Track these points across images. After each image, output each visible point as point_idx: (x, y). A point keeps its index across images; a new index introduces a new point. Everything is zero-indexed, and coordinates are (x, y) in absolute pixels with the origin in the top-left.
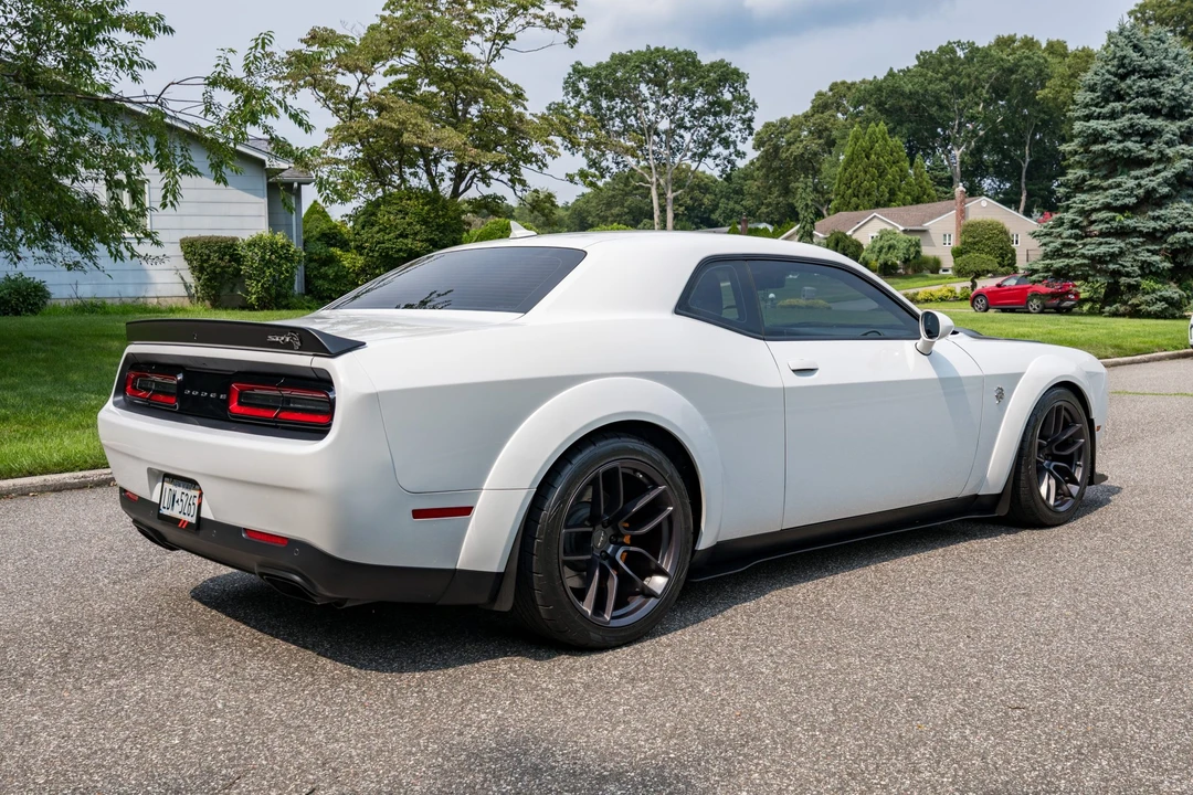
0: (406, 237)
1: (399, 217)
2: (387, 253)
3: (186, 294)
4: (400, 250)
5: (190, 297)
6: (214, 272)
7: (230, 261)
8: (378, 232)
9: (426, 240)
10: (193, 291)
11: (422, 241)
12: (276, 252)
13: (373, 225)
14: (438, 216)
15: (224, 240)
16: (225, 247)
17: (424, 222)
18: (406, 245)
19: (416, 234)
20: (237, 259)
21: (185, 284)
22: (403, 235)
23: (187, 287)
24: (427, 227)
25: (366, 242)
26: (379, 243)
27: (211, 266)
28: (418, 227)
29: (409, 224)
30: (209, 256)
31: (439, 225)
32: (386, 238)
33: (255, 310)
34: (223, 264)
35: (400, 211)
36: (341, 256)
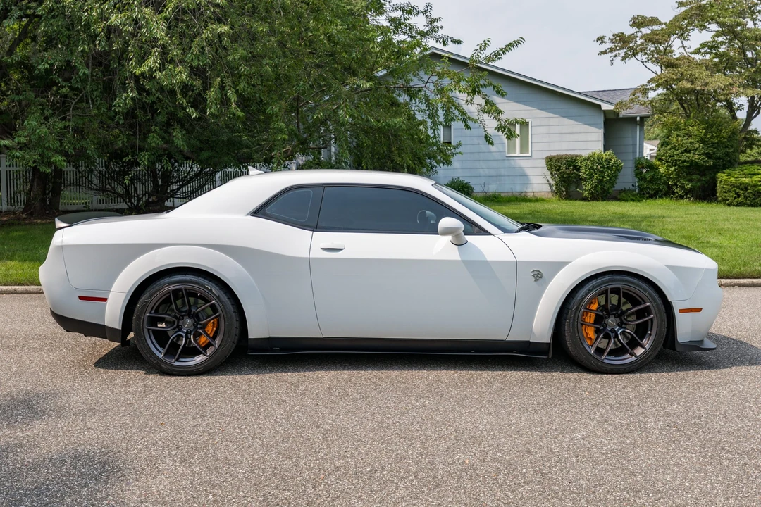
0: (689, 152)
1: (685, 138)
2: (676, 163)
3: (550, 190)
4: (685, 161)
5: (552, 192)
6: (563, 177)
7: (573, 170)
8: (670, 149)
9: (703, 154)
10: (554, 188)
11: (700, 155)
12: (601, 164)
13: (668, 145)
14: (712, 137)
15: (571, 157)
16: (571, 161)
17: (702, 141)
18: (689, 158)
19: (696, 150)
20: (578, 169)
21: (550, 184)
22: (687, 151)
23: (551, 186)
24: (704, 144)
25: (663, 156)
26: (670, 156)
27: (561, 173)
28: (697, 145)
29: (691, 143)
30: (560, 167)
31: (713, 143)
32: (675, 153)
33: (589, 201)
34: (568, 171)
35: (687, 134)
36: (659, 165)
